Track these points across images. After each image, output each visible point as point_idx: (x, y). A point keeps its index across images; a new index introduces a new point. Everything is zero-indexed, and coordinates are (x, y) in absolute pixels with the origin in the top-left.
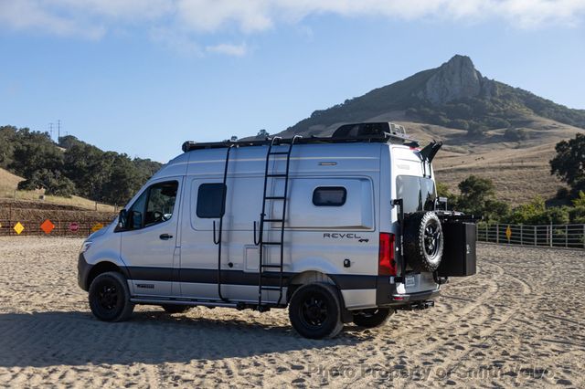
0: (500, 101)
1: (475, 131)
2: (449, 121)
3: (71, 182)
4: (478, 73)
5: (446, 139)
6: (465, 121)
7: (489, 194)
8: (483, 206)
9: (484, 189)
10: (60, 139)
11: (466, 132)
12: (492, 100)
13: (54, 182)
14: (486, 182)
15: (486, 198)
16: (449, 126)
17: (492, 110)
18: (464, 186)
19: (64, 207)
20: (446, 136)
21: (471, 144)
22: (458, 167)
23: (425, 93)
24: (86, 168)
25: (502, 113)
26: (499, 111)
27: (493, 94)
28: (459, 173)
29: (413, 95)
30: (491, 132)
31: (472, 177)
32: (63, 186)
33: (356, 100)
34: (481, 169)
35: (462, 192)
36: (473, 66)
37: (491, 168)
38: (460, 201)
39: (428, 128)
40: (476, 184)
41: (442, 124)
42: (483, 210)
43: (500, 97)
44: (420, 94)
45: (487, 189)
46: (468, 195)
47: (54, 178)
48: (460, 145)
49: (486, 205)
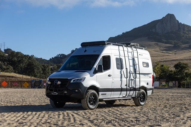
0: (187, 32)
1: (177, 45)
2: (166, 41)
3: (11, 67)
4: (178, 21)
5: (165, 48)
6: (172, 41)
7: (187, 69)
8: (185, 74)
9: (185, 68)
10: (5, 50)
11: (173, 45)
12: (183, 32)
13: (4, 67)
14: (185, 64)
15: (186, 71)
16: (166, 43)
17: (183, 36)
18: (176, 66)
19: (9, 77)
20: (165, 47)
21: (175, 51)
22: (172, 59)
23: (156, 29)
24: (17, 61)
25: (188, 38)
26: (186, 37)
27: (184, 30)
28: (172, 62)
29: (151, 30)
30: (183, 46)
31: (180, 63)
32: (8, 69)
33: (127, 32)
34: (181, 60)
35: (176, 69)
36: (175, 18)
37: (186, 60)
38: (174, 73)
39: (157, 44)
40: (182, 65)
41: (163, 42)
42: (184, 76)
43: (187, 31)
44: (154, 30)
45: (186, 67)
46: (178, 70)
47: (4, 65)
48: (171, 51)
49: (186, 74)
